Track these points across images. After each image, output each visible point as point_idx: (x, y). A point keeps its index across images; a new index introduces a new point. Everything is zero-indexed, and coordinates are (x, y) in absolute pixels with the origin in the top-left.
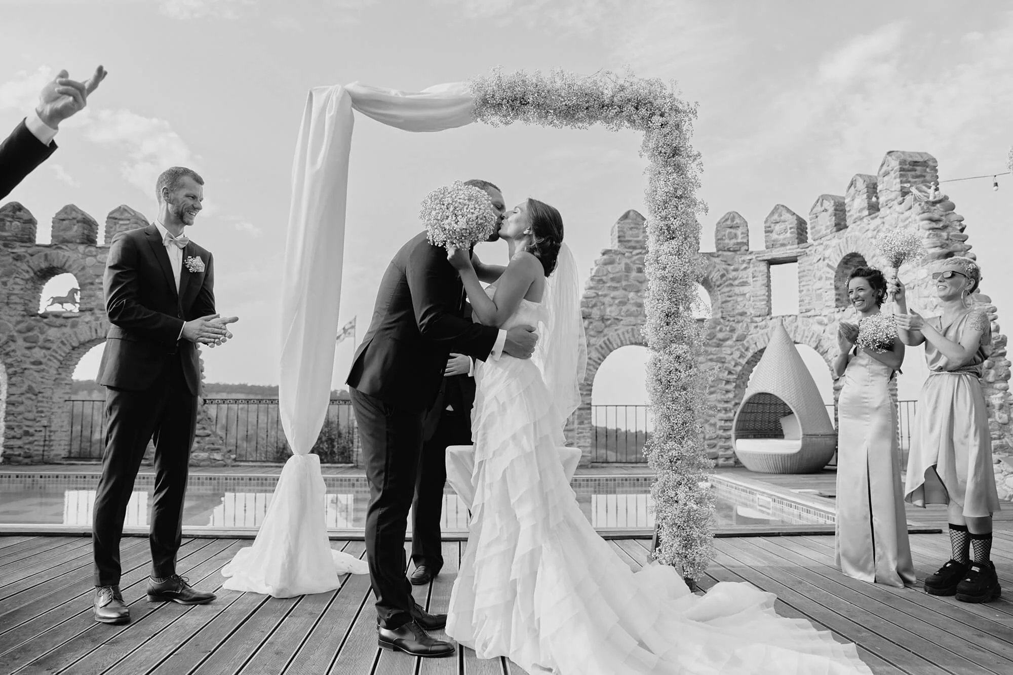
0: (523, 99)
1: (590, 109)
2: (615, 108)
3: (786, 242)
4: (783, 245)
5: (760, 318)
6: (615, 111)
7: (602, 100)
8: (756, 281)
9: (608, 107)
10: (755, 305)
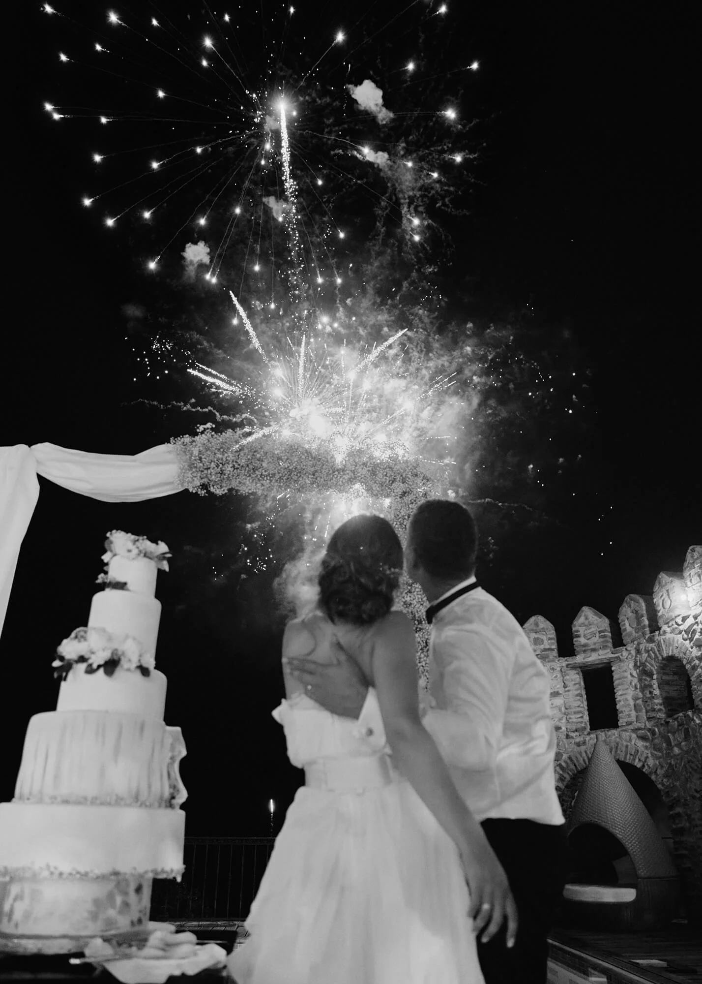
0: (236, 462)
1: (317, 474)
2: (348, 474)
3: (597, 646)
4: (594, 650)
5: (577, 734)
6: (346, 477)
7: (330, 465)
8: (569, 691)
9: (339, 473)
10: (570, 718)
